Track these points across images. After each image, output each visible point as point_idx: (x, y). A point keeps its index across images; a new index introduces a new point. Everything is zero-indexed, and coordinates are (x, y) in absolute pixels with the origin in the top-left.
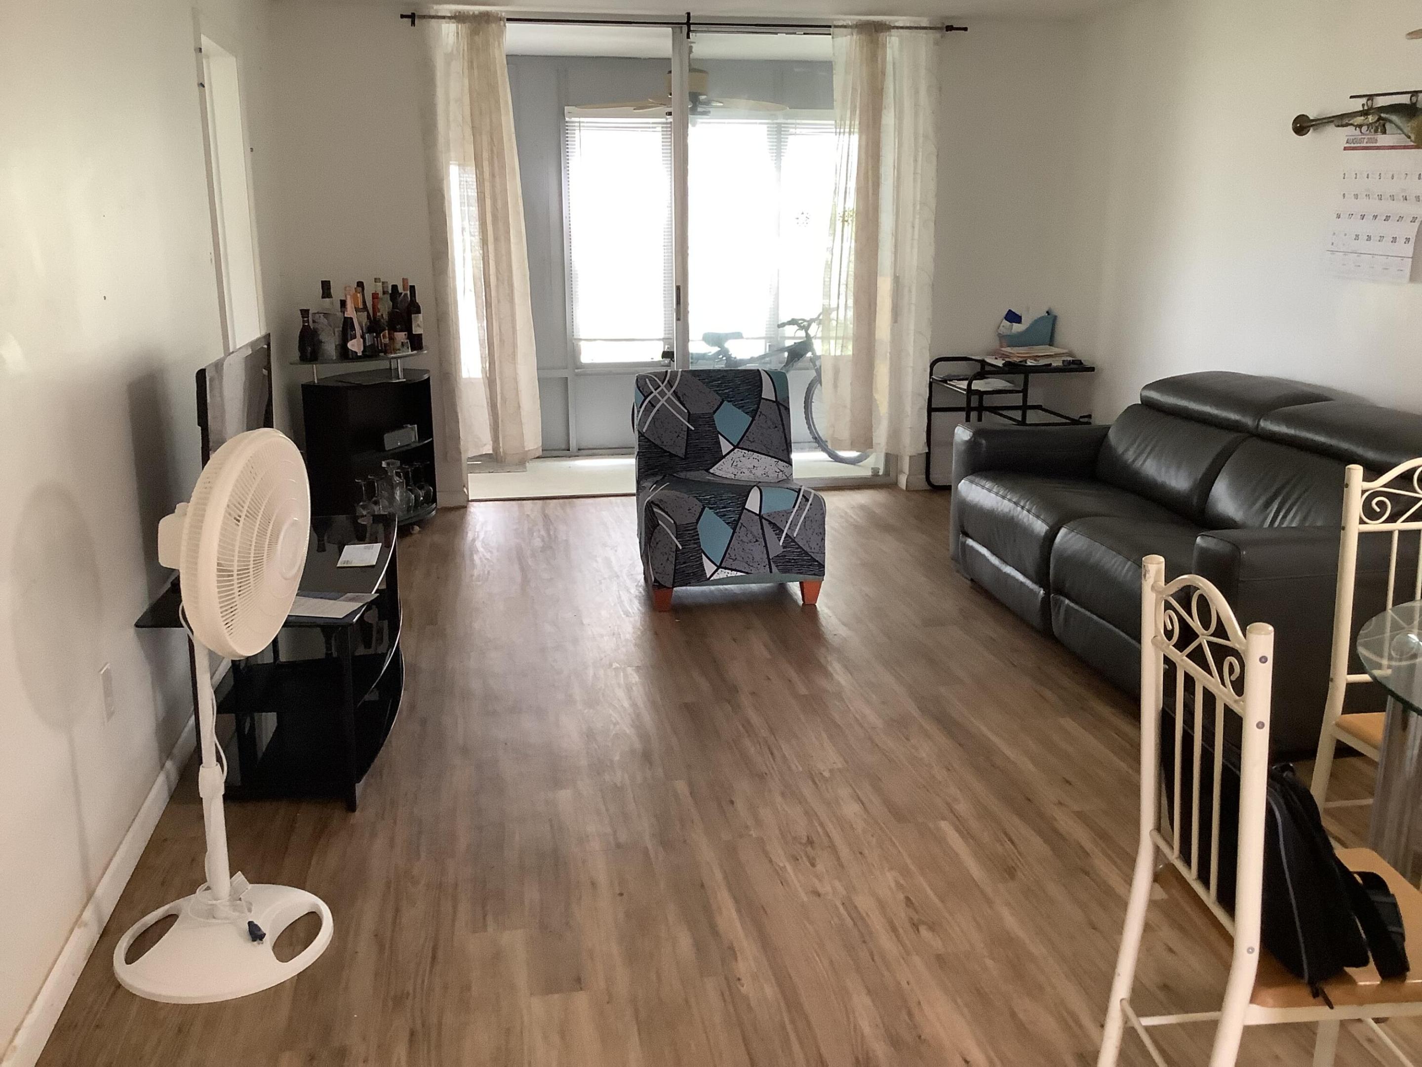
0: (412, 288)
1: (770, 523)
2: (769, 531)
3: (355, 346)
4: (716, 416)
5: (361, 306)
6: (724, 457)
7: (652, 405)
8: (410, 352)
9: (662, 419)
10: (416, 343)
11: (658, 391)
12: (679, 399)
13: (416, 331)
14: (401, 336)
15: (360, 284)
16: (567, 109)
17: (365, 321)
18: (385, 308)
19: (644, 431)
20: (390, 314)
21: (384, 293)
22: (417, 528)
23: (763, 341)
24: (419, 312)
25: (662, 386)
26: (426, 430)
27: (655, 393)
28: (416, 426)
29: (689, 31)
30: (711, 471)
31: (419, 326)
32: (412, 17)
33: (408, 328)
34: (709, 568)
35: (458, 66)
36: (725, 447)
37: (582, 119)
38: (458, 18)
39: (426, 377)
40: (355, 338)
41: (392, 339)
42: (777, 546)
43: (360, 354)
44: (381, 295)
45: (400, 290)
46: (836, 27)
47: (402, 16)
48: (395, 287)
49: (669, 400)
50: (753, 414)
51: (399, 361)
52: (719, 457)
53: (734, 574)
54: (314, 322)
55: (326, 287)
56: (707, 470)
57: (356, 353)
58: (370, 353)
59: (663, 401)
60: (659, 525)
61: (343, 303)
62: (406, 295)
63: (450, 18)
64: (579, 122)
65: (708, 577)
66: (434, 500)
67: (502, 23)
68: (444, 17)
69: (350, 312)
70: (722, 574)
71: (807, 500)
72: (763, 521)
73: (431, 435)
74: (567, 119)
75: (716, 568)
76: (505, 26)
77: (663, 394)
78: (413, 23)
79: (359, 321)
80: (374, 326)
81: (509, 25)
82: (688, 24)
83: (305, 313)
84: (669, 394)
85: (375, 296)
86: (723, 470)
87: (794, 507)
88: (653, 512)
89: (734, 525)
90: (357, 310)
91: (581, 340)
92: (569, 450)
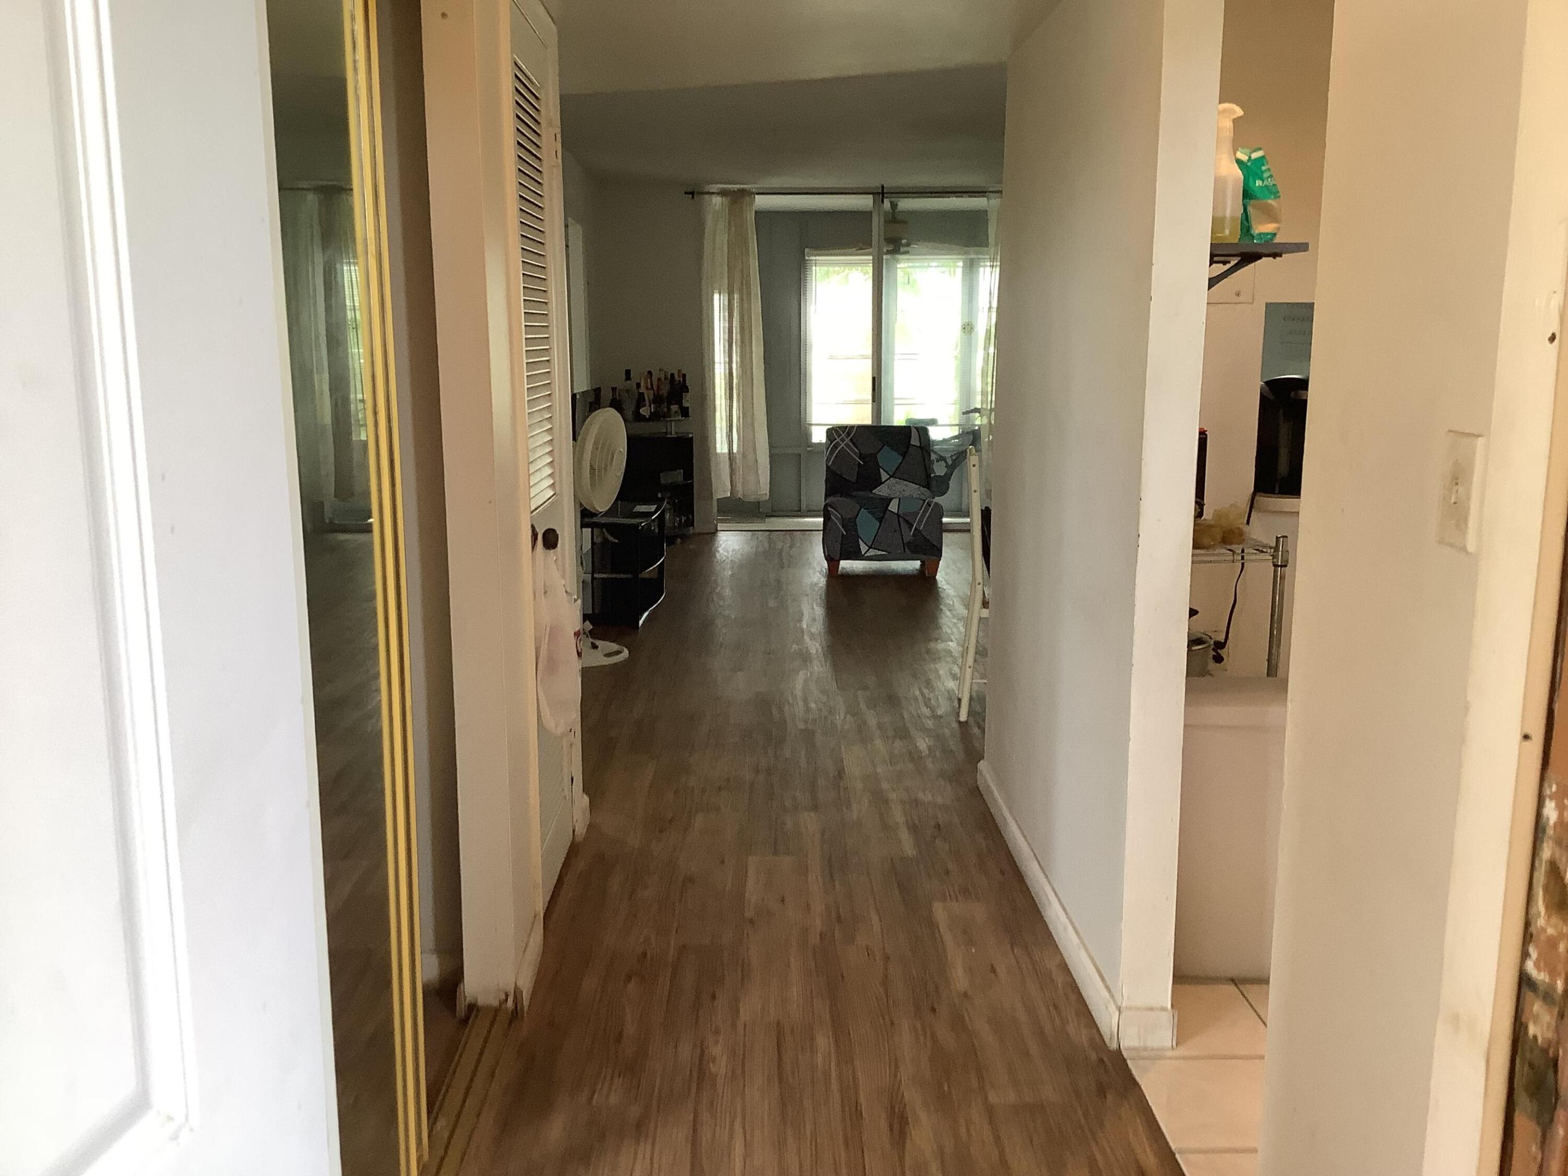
0: (684, 376)
1: (904, 520)
2: (903, 524)
3: (644, 411)
4: (878, 456)
5: (650, 387)
6: (883, 483)
7: (835, 447)
8: (680, 418)
9: (842, 456)
10: (685, 412)
11: (840, 438)
12: (854, 444)
13: (685, 404)
14: (675, 408)
15: (650, 373)
16: (807, 250)
17: (652, 397)
18: (665, 390)
19: (830, 464)
20: (669, 393)
21: (666, 378)
22: (679, 540)
23: (957, 427)
24: (687, 391)
25: (843, 435)
26: (689, 474)
27: (838, 440)
28: (682, 471)
29: (883, 197)
30: (873, 492)
31: (688, 401)
32: (692, 193)
33: (680, 403)
34: (864, 548)
35: (722, 225)
36: (884, 476)
37: (818, 258)
38: (723, 193)
39: (691, 436)
40: (645, 406)
41: (669, 409)
42: (909, 535)
43: (647, 417)
44: (663, 379)
45: (676, 377)
46: (990, 192)
47: (686, 193)
48: (672, 375)
49: (847, 445)
50: (904, 455)
51: (673, 423)
52: (879, 483)
53: (880, 553)
54: (619, 396)
55: (628, 373)
56: (871, 491)
57: (645, 416)
58: (655, 417)
59: (843, 445)
60: (831, 518)
61: (638, 385)
62: (680, 381)
63: (718, 194)
64: (816, 260)
65: (863, 553)
66: (692, 525)
67: (753, 196)
68: (713, 193)
69: (642, 390)
70: (872, 552)
71: (930, 506)
72: (901, 519)
73: (692, 478)
74: (807, 258)
75: (868, 548)
76: (754, 197)
77: (843, 440)
78: (693, 197)
79: (649, 395)
80: (657, 400)
81: (756, 196)
82: (883, 193)
83: (614, 389)
84: (847, 440)
85: (659, 380)
86: (881, 491)
87: (921, 509)
88: (829, 511)
89: (881, 520)
90: (647, 388)
91: (812, 425)
92: (800, 511)
